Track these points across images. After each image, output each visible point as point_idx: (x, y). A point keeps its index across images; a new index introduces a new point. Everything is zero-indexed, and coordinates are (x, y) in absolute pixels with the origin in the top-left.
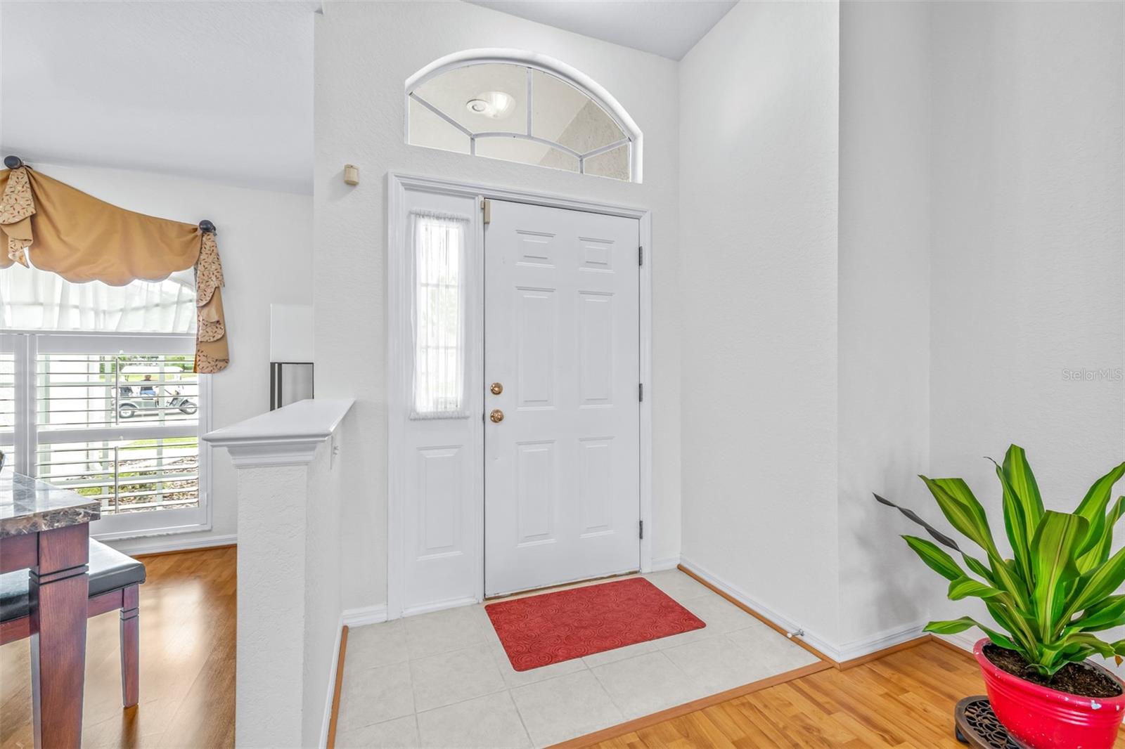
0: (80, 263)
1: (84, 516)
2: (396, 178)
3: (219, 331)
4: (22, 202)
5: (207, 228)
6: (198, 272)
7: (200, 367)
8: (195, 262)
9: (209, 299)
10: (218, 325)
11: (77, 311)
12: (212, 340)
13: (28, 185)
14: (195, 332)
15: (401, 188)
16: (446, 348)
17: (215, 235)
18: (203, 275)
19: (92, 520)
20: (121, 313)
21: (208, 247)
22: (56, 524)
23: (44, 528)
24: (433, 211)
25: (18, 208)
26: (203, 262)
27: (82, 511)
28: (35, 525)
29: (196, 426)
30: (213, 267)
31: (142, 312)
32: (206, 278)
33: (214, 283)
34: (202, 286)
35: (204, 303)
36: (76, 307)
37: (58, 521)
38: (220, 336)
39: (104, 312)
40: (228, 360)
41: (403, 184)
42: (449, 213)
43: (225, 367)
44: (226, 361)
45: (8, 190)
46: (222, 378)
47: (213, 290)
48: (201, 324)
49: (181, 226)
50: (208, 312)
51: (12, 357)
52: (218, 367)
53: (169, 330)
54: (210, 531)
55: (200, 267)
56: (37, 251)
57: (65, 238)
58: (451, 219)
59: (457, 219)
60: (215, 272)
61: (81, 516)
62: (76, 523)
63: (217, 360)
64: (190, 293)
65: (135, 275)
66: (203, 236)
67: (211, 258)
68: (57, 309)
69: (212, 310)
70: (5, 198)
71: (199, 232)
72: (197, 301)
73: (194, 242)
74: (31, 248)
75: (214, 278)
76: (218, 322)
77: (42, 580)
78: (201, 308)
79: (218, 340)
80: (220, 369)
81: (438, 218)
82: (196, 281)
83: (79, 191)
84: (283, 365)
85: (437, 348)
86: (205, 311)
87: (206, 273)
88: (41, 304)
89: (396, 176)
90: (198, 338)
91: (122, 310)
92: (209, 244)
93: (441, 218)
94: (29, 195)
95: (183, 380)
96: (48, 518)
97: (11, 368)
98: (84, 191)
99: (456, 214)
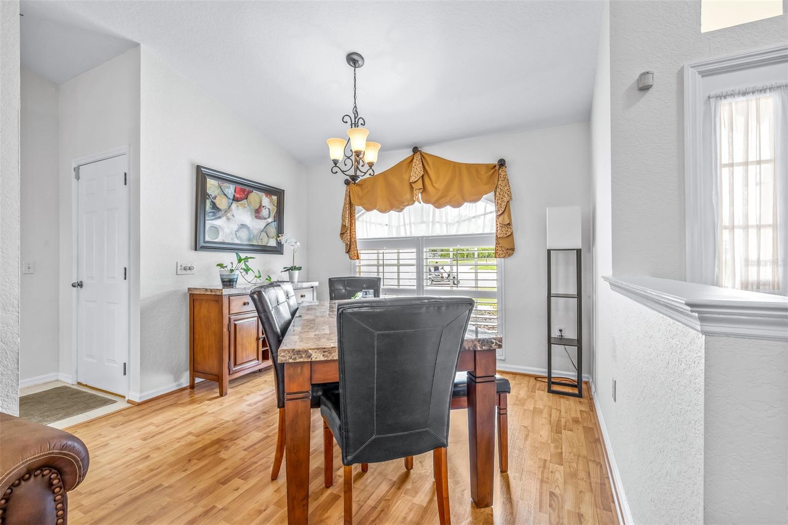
0: (440, 198)
1: (495, 345)
2: (693, 69)
3: (509, 230)
4: (419, 169)
5: (502, 163)
6: (497, 193)
7: (498, 254)
8: (495, 187)
9: (503, 209)
10: (508, 226)
11: (438, 224)
12: (505, 236)
13: (421, 160)
14: (495, 231)
15: (699, 77)
16: (759, 227)
17: (506, 167)
18: (500, 194)
19: (499, 348)
20: (457, 224)
21: (502, 176)
22: (484, 347)
23: (479, 349)
24: (737, 88)
25: (417, 173)
26: (499, 186)
27: (494, 341)
28: (475, 346)
29: (495, 292)
30: (506, 188)
31: (467, 222)
32: (501, 196)
33: (506, 200)
34: (499, 201)
35: (501, 212)
36: (438, 222)
37: (484, 346)
38: (510, 233)
39: (450, 224)
40: (514, 249)
41: (700, 73)
42: (759, 85)
43: (512, 254)
44: (513, 249)
45: (413, 165)
46: (510, 261)
47: (506, 203)
48: (499, 226)
49: (487, 165)
50: (503, 218)
51: (415, 250)
52: (508, 254)
53: (480, 232)
54: (504, 360)
55: (498, 190)
56: (424, 194)
57: (435, 185)
58: (763, 90)
59: (770, 89)
60: (507, 192)
61: (494, 344)
62: (492, 349)
63: (507, 249)
64: (492, 207)
65: (465, 200)
66: (499, 169)
67: (504, 182)
68: (431, 224)
69: (506, 215)
70: (413, 169)
71: (497, 168)
72: (497, 212)
73: (494, 175)
74: (422, 193)
75: (506, 196)
76: (508, 224)
77: (478, 380)
78: (498, 216)
79: (508, 236)
80: (510, 255)
81: (744, 94)
82: (495, 199)
83: (439, 158)
84: (551, 251)
85: (746, 227)
86: (501, 218)
87: (502, 193)
88: (424, 222)
89: (692, 67)
90: (497, 236)
91: (457, 222)
92: (503, 174)
93: (748, 93)
94: (421, 165)
95: (488, 262)
96: (480, 342)
97: (414, 256)
98: (441, 157)
99: (768, 84)
